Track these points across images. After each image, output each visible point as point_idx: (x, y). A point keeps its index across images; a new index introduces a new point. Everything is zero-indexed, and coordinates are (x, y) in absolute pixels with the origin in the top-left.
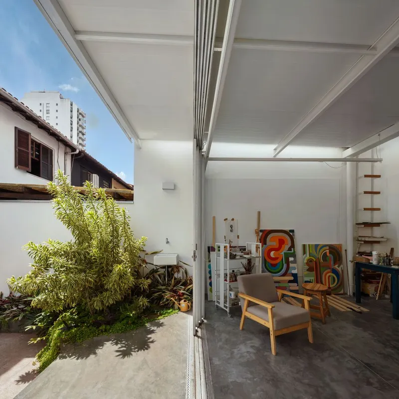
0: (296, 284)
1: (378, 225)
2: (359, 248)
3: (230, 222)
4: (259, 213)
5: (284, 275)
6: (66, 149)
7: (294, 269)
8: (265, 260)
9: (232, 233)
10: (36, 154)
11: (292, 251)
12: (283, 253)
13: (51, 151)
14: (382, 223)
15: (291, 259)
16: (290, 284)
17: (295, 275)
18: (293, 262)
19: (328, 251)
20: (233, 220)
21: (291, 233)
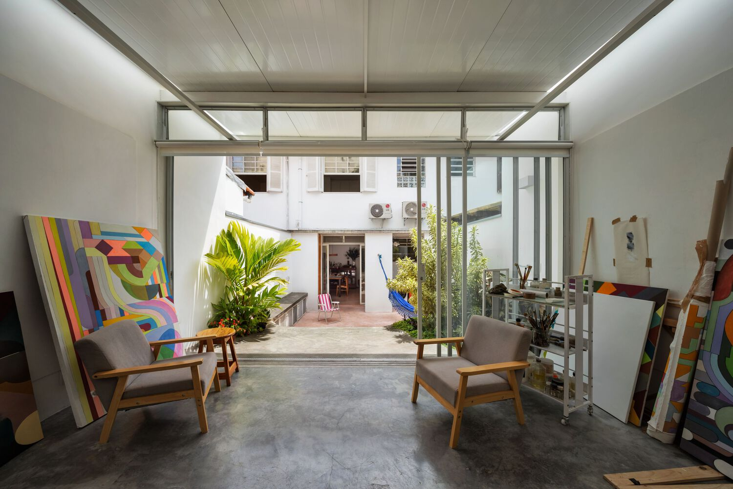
3: (625, 227)
8: (726, 344)
9: (633, 253)
20: (634, 219)
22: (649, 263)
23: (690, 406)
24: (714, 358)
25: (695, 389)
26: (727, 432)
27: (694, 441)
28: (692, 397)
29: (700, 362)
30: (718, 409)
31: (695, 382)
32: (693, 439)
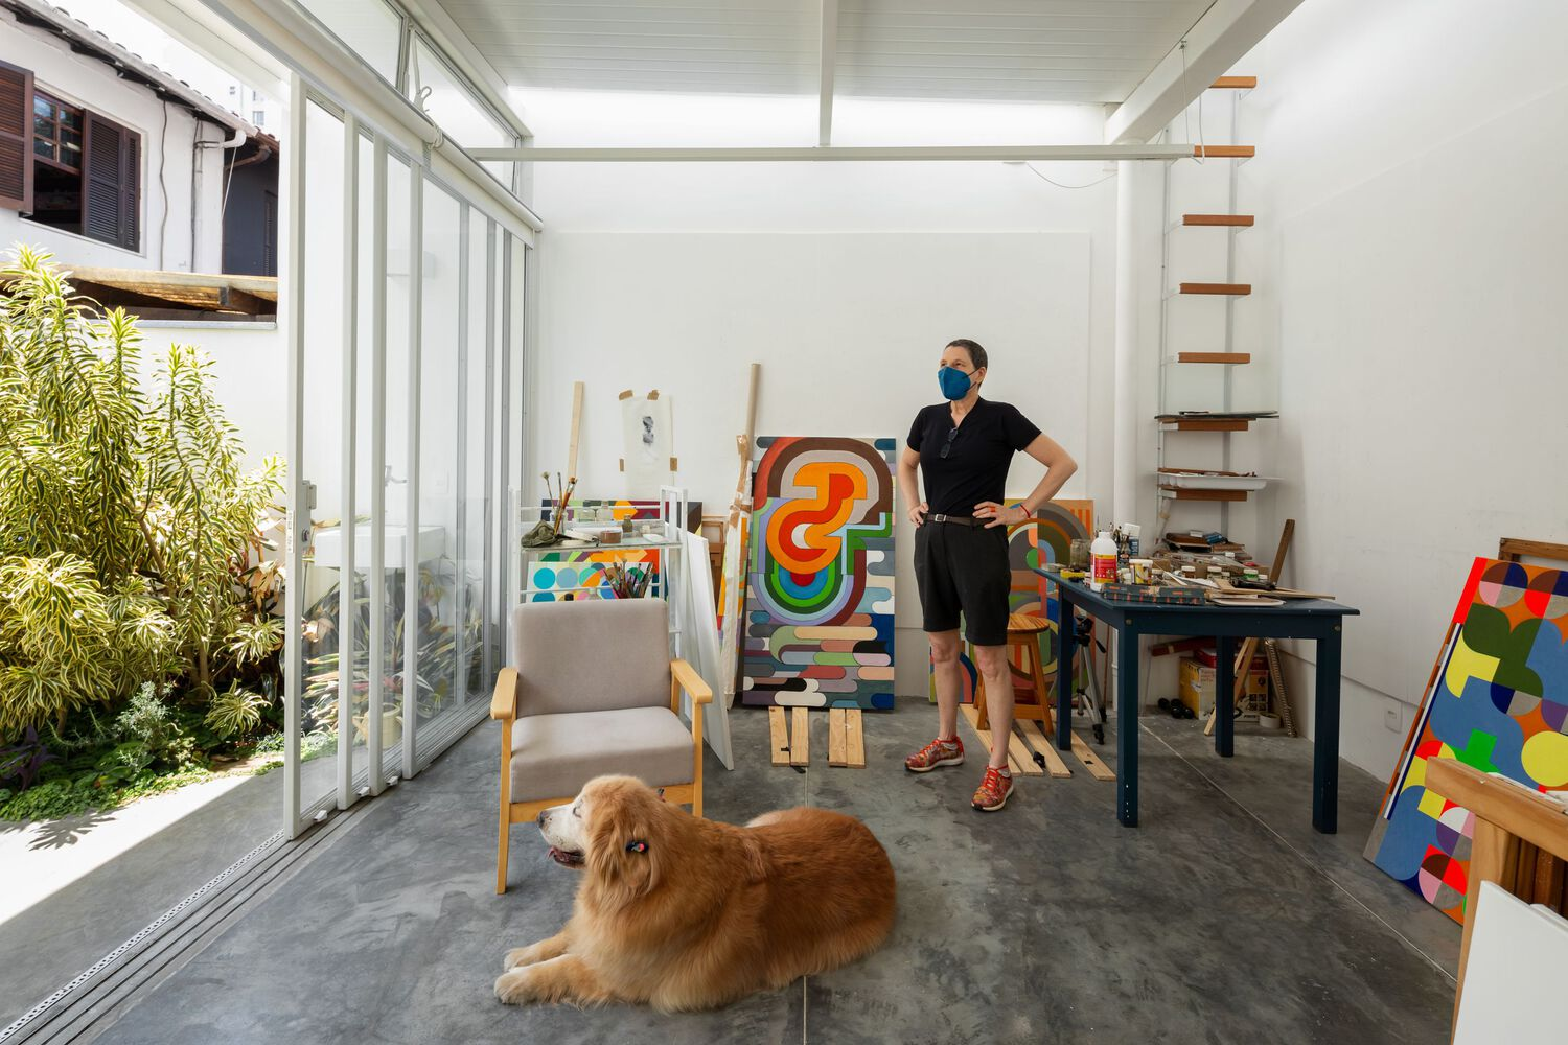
0: (885, 659)
1: (1239, 421)
2: (1166, 518)
3: (640, 406)
4: (757, 369)
5: (839, 620)
6: (198, 131)
7: (883, 595)
8: (770, 559)
9: (652, 450)
10: (64, 150)
11: (882, 526)
12: (842, 533)
13: (134, 140)
14: (1253, 416)
15: (874, 556)
16: (862, 658)
17: (884, 623)
18: (877, 569)
19: (1035, 525)
20: (654, 395)
21: (882, 454)
22: (674, 464)
23: (748, 647)
24: (762, 577)
25: (749, 623)
26: (780, 658)
27: (756, 687)
28: (747, 634)
29: (749, 588)
30: (769, 636)
31: (748, 613)
32: (755, 685)
